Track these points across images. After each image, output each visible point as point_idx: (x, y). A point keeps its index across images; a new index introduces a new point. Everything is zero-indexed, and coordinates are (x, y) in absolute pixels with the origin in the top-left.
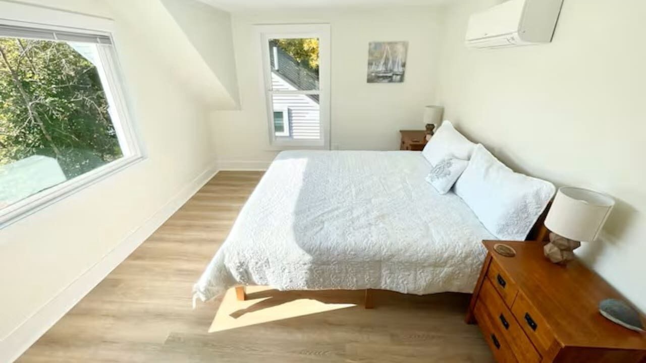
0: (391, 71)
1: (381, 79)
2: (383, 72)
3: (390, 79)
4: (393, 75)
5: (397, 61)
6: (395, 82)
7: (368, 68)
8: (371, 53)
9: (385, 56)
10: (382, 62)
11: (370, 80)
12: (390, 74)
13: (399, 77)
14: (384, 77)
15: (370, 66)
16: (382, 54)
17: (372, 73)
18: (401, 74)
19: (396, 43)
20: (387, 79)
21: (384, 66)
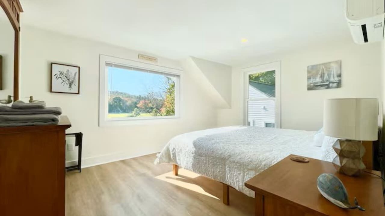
0: (327, 81)
1: (319, 87)
2: (320, 82)
3: (327, 86)
4: (330, 83)
5: (332, 73)
6: (332, 88)
7: (308, 81)
8: (309, 72)
9: (321, 71)
10: (319, 76)
11: (310, 88)
12: (327, 83)
13: (335, 85)
14: (322, 86)
15: (309, 80)
16: (318, 71)
17: (311, 83)
18: (337, 82)
19: (330, 63)
20: (324, 86)
21: (321, 78)
